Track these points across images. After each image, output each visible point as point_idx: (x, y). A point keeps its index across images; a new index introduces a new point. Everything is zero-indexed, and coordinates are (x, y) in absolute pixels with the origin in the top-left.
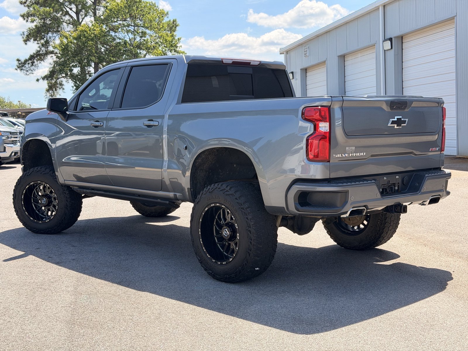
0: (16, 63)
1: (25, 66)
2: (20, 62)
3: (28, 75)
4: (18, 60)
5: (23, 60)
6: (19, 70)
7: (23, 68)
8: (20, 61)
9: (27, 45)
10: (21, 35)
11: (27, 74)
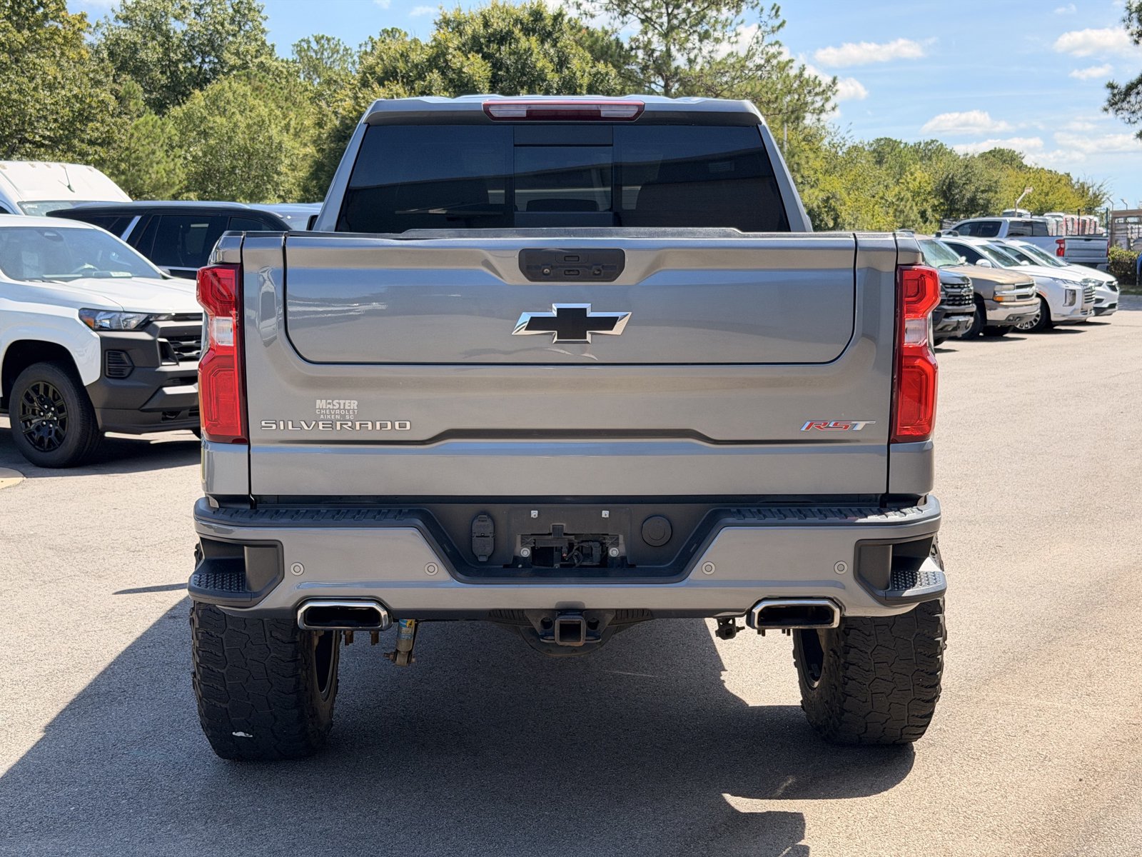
0: (1107, 94)
1: (1128, 99)
2: (1116, 91)
3: (1135, 122)
4: (1111, 86)
5: (1122, 84)
6: (1111, 110)
7: (1125, 105)
8: (1117, 87)
9: (1140, 45)
10: (1124, 21)
11: (1132, 120)
